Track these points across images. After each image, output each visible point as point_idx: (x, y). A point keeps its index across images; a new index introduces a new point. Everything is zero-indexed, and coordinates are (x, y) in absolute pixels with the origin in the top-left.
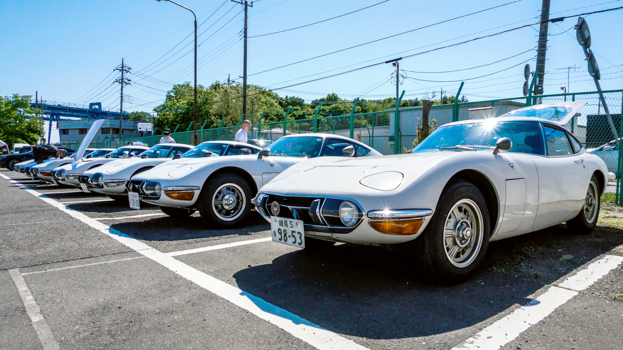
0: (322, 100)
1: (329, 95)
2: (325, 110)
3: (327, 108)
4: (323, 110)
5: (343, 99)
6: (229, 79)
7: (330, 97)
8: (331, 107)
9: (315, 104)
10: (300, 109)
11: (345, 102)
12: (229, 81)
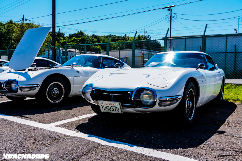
0: (75, 34)
1: (78, 32)
2: (77, 40)
3: (78, 39)
4: (76, 40)
5: (86, 34)
6: (23, 18)
7: (79, 32)
8: (80, 38)
9: (71, 36)
10: (63, 39)
11: (87, 36)
12: (23, 19)
